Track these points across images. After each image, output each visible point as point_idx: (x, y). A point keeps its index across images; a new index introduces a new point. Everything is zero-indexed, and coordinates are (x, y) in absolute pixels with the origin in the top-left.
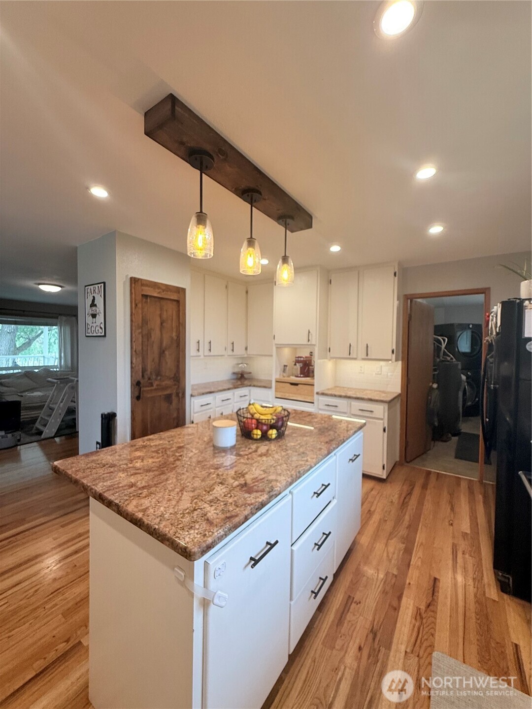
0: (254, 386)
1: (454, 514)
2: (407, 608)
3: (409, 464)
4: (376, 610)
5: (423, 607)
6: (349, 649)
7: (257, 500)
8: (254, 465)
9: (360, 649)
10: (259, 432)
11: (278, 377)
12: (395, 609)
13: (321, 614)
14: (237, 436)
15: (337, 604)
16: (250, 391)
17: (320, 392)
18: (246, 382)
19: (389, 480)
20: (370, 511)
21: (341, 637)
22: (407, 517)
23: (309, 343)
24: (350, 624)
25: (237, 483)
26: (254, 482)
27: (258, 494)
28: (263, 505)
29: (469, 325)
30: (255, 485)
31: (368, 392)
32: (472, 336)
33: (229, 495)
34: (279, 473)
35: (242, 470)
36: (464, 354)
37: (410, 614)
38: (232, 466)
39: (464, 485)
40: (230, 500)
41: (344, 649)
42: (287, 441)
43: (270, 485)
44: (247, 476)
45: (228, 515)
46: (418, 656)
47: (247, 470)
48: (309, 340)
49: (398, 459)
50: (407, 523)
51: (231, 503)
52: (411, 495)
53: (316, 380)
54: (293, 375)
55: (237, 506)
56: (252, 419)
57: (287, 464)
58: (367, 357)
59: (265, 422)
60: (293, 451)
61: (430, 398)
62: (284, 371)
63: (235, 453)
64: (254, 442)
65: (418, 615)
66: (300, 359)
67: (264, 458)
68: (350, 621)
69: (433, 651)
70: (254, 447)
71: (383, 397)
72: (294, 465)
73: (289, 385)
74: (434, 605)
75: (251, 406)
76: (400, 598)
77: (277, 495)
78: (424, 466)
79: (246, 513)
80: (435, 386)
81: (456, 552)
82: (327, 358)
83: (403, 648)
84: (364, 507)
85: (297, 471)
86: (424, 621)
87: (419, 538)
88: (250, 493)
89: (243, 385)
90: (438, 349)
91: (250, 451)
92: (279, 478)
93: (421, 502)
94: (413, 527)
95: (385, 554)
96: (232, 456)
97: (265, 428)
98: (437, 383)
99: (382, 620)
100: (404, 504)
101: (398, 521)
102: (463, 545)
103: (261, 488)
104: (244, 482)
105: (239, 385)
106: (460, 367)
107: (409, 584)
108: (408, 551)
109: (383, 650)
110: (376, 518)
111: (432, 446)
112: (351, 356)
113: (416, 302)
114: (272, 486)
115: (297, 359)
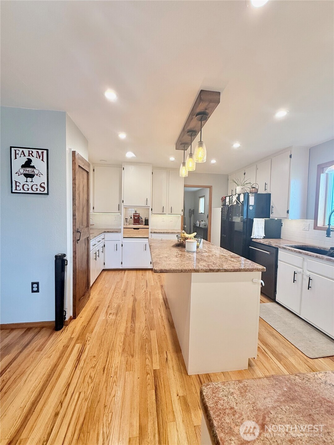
0: (108, 232)
16: (104, 235)
17: (153, 232)
48: (147, 204)
53: (150, 226)
58: (171, 213)
66: (136, 214)
73: (133, 229)
112: (164, 213)
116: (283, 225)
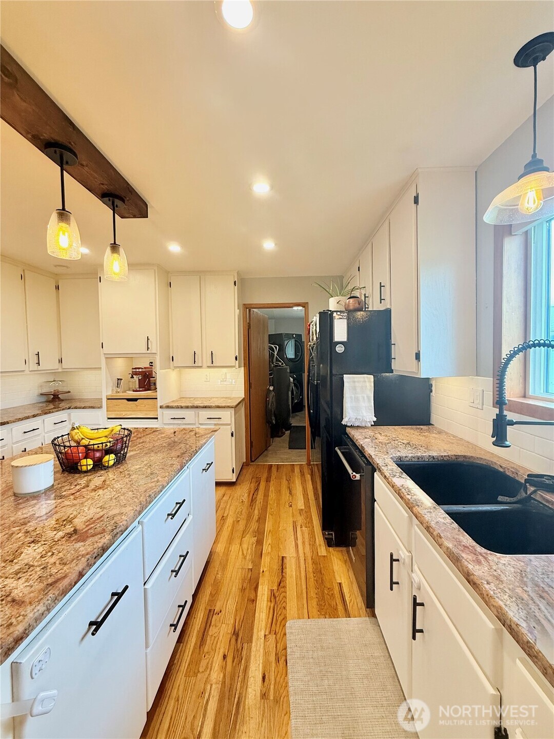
0: (76, 408)
1: (292, 496)
2: (263, 594)
3: (254, 463)
4: (236, 610)
5: (275, 588)
6: (214, 665)
7: (96, 546)
8: (86, 504)
9: (225, 657)
10: (90, 462)
11: (110, 393)
12: (254, 601)
13: (182, 644)
14: (55, 473)
15: (198, 624)
16: (69, 415)
17: (164, 406)
18: (62, 405)
19: (238, 482)
20: (223, 516)
21: (205, 657)
22: (256, 512)
23: (149, 352)
24: (213, 638)
25: (61, 534)
26: (87, 526)
27: (96, 538)
28: (104, 549)
29: (293, 334)
30: (91, 528)
31: (214, 399)
32: (296, 345)
33: (50, 554)
34: (122, 504)
35: (68, 515)
36: (291, 360)
37: (266, 599)
38: (49, 515)
39: (297, 470)
40: (52, 560)
41: (209, 667)
42: (129, 466)
43: (113, 521)
44: (76, 521)
45: (50, 581)
46: (275, 634)
47: (75, 513)
48: (148, 348)
49: (245, 461)
50: (257, 517)
51: (55, 563)
52: (258, 491)
53: (159, 393)
54: (129, 390)
55: (65, 564)
56: (78, 447)
57: (133, 491)
58: (212, 365)
59: (98, 447)
60: (139, 475)
61: (268, 399)
62: (118, 385)
63: (53, 496)
64: (83, 475)
65: (273, 596)
66: (137, 370)
67: (101, 492)
68: (212, 636)
69: (286, 622)
70: (83, 481)
71: (230, 403)
72: (142, 489)
73: (125, 401)
74: (283, 581)
75: (76, 431)
76: (256, 589)
77: (122, 532)
78: (266, 461)
79: (80, 567)
80: (271, 388)
81: (296, 528)
82: (170, 368)
83: (262, 633)
84: (218, 515)
85: (148, 495)
86: (277, 599)
87: (268, 527)
88: (84, 541)
89: (58, 409)
90: (271, 356)
91: (78, 487)
92: (124, 510)
93: (266, 495)
94: (262, 520)
95: (241, 553)
96: (49, 502)
97: (98, 455)
98: (272, 386)
99: (242, 617)
100: (253, 501)
101: (249, 517)
102: (300, 520)
103: (99, 530)
104: (72, 529)
105: (52, 409)
106: (288, 371)
107: (263, 571)
108: (260, 542)
109: (245, 646)
110: (229, 521)
111: (271, 442)
112: (196, 365)
113: (254, 311)
114: (115, 523)
115: (134, 370)
116: (433, 388)
